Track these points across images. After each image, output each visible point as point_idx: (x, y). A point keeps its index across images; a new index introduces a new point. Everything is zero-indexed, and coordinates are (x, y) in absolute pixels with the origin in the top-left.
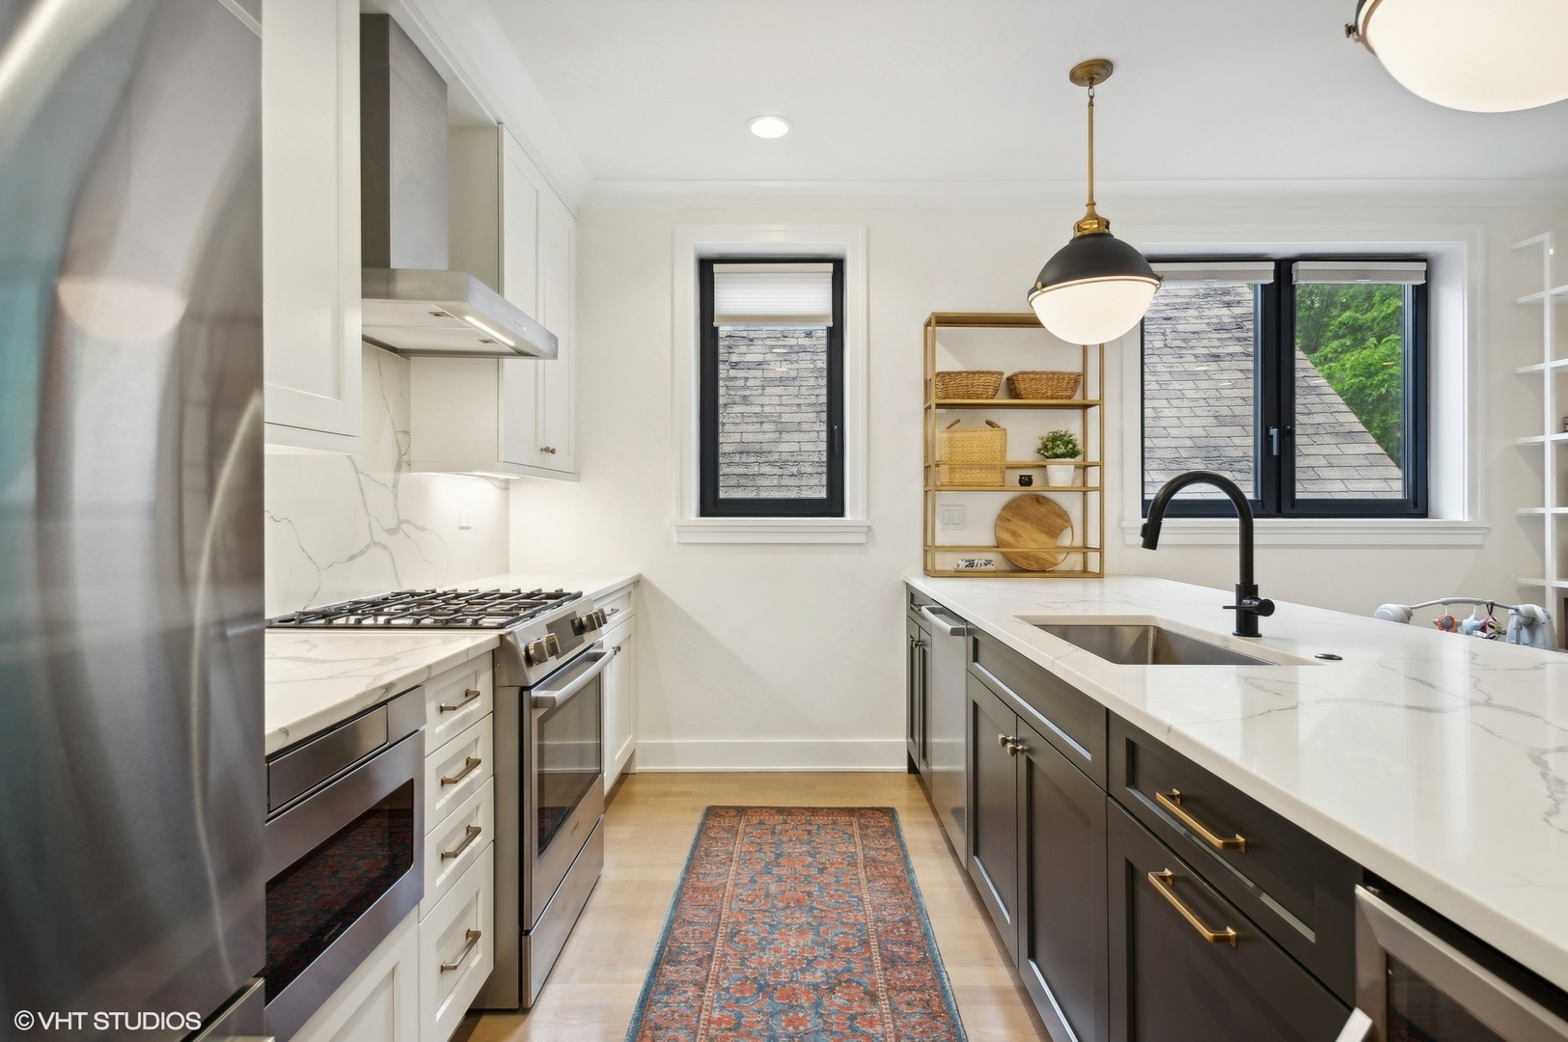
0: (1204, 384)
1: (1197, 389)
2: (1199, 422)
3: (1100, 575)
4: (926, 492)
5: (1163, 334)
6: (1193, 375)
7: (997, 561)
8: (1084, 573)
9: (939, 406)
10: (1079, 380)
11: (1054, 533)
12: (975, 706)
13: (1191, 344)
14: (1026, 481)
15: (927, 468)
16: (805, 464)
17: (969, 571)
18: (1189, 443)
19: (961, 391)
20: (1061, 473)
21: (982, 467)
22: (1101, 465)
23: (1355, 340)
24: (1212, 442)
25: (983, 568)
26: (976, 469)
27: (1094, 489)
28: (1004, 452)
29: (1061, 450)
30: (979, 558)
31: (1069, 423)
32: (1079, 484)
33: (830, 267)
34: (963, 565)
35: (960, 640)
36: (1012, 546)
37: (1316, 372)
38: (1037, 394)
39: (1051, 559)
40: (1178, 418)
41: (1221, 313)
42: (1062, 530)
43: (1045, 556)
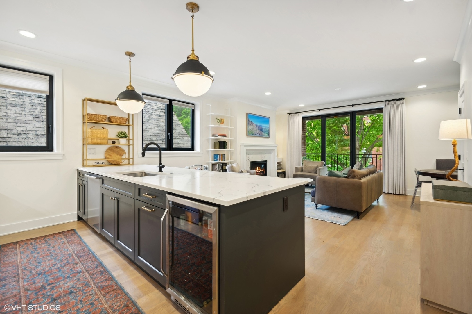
0: (157, 121)
1: (155, 122)
2: (156, 130)
3: (133, 164)
4: (83, 145)
5: (148, 108)
6: (154, 119)
7: (106, 162)
8: (129, 164)
9: (88, 122)
10: (127, 120)
11: (121, 155)
12: (103, 194)
13: (154, 112)
14: (114, 143)
15: (84, 139)
16: (30, 135)
17: (98, 165)
18: (153, 135)
19: (95, 119)
20: (123, 141)
21: (101, 139)
22: (133, 139)
23: (186, 116)
24: (158, 135)
25: (102, 164)
26: (99, 139)
27: (131, 145)
28: (107, 135)
29: (123, 136)
30: (100, 162)
31: (125, 129)
32: (127, 143)
33: (48, 77)
34: (95, 164)
35: (98, 180)
36: (110, 159)
37: (179, 121)
38: (117, 122)
39: (120, 161)
40: (151, 129)
41: (160, 105)
42: (123, 154)
43: (119, 160)
